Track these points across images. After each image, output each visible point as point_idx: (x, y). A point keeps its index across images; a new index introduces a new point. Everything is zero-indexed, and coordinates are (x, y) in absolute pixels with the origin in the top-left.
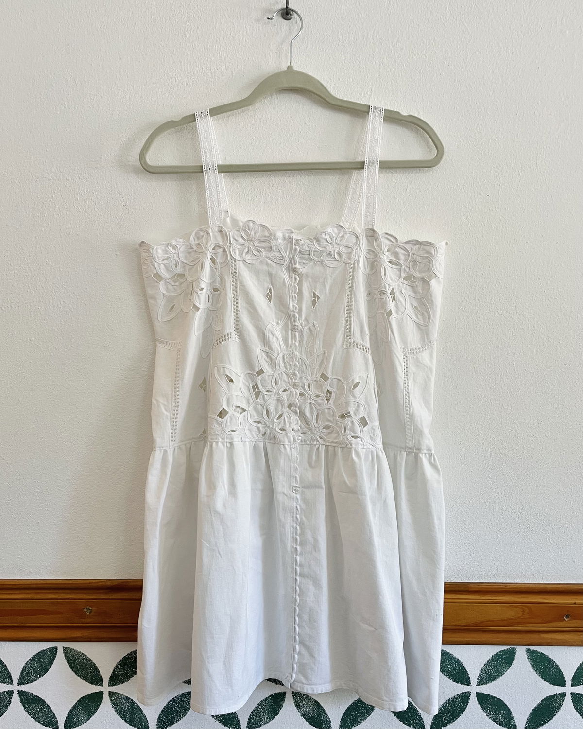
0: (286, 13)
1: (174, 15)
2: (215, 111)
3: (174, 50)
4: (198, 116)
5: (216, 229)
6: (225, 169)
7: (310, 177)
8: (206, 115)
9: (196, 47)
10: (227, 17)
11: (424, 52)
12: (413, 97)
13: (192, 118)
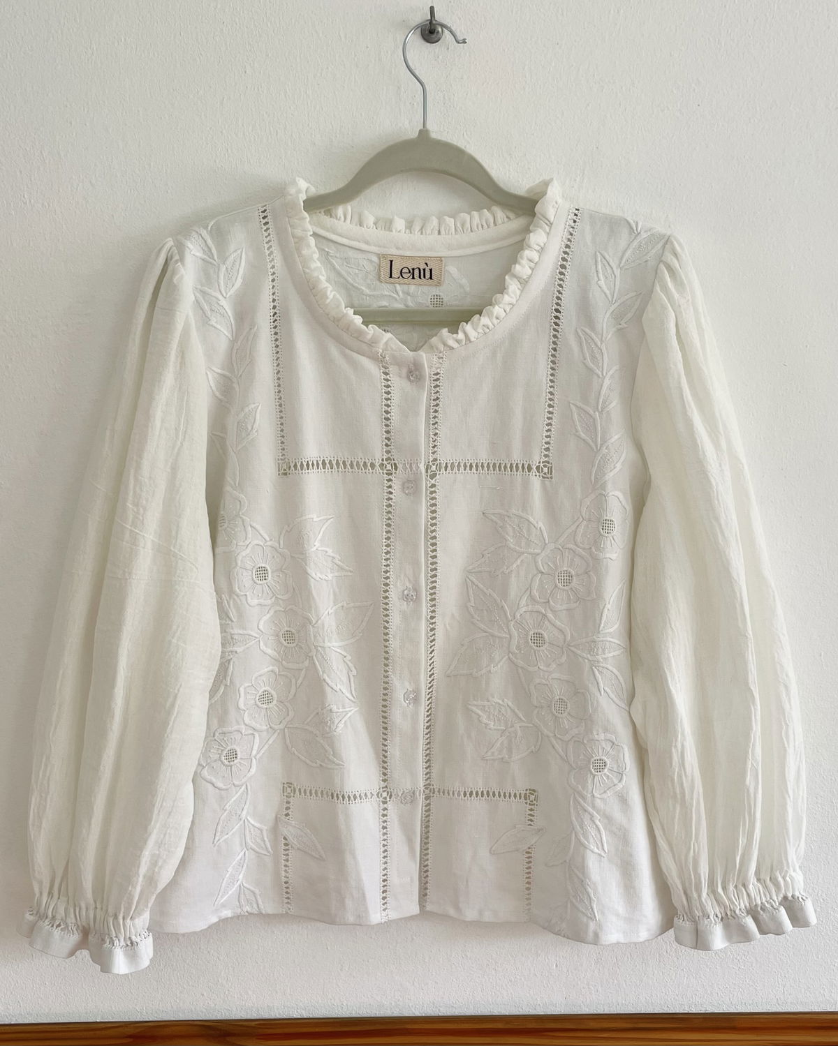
0: (430, 32)
1: (222, 30)
3: (224, 98)
9: (265, 91)
10: (321, 35)
11: (679, 105)
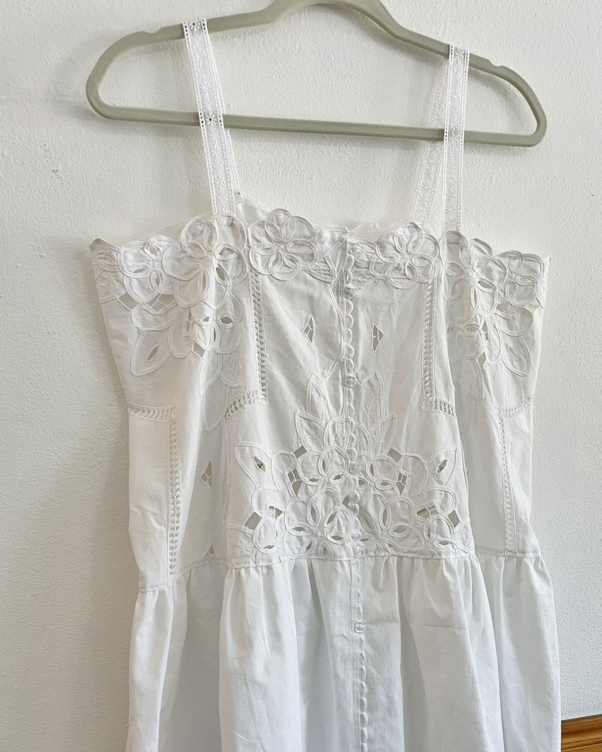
2: (217, 25)
4: (187, 29)
5: (224, 221)
6: (234, 123)
7: (359, 148)
8: (201, 29)
12: (501, 43)
13: (178, 32)
